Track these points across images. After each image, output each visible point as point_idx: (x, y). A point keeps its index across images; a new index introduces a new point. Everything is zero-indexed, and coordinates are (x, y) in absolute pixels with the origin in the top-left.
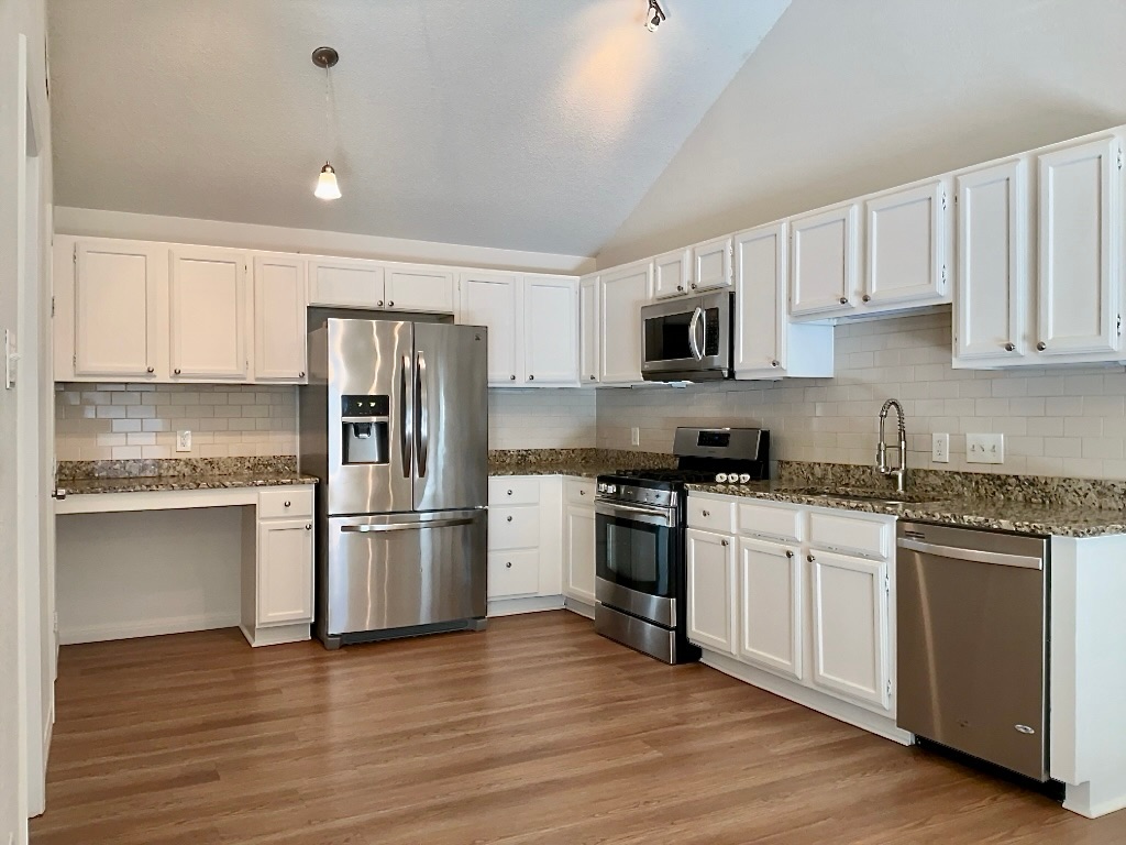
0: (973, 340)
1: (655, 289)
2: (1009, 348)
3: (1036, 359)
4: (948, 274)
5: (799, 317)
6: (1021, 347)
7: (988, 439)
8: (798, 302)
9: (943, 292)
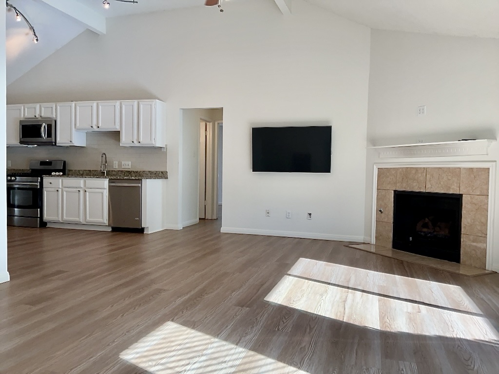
0: (125, 140)
1: (24, 115)
2: (133, 142)
3: (138, 145)
4: (119, 124)
5: (78, 130)
6: (135, 142)
7: (127, 163)
8: (78, 125)
9: (118, 128)
